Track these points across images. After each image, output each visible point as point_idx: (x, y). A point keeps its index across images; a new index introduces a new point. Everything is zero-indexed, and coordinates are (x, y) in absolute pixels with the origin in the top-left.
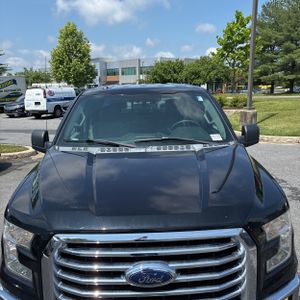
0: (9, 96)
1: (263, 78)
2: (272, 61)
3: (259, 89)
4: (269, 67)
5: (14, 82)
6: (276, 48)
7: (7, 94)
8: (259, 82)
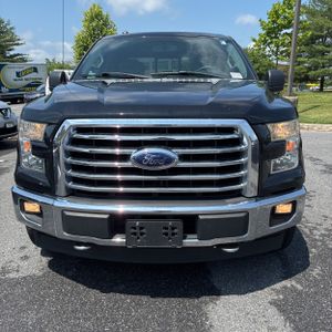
0: (29, 85)
1: (311, 73)
2: (323, 53)
3: (308, 88)
4: (320, 60)
5: (35, 70)
6: (328, 39)
7: (27, 82)
8: (307, 79)
